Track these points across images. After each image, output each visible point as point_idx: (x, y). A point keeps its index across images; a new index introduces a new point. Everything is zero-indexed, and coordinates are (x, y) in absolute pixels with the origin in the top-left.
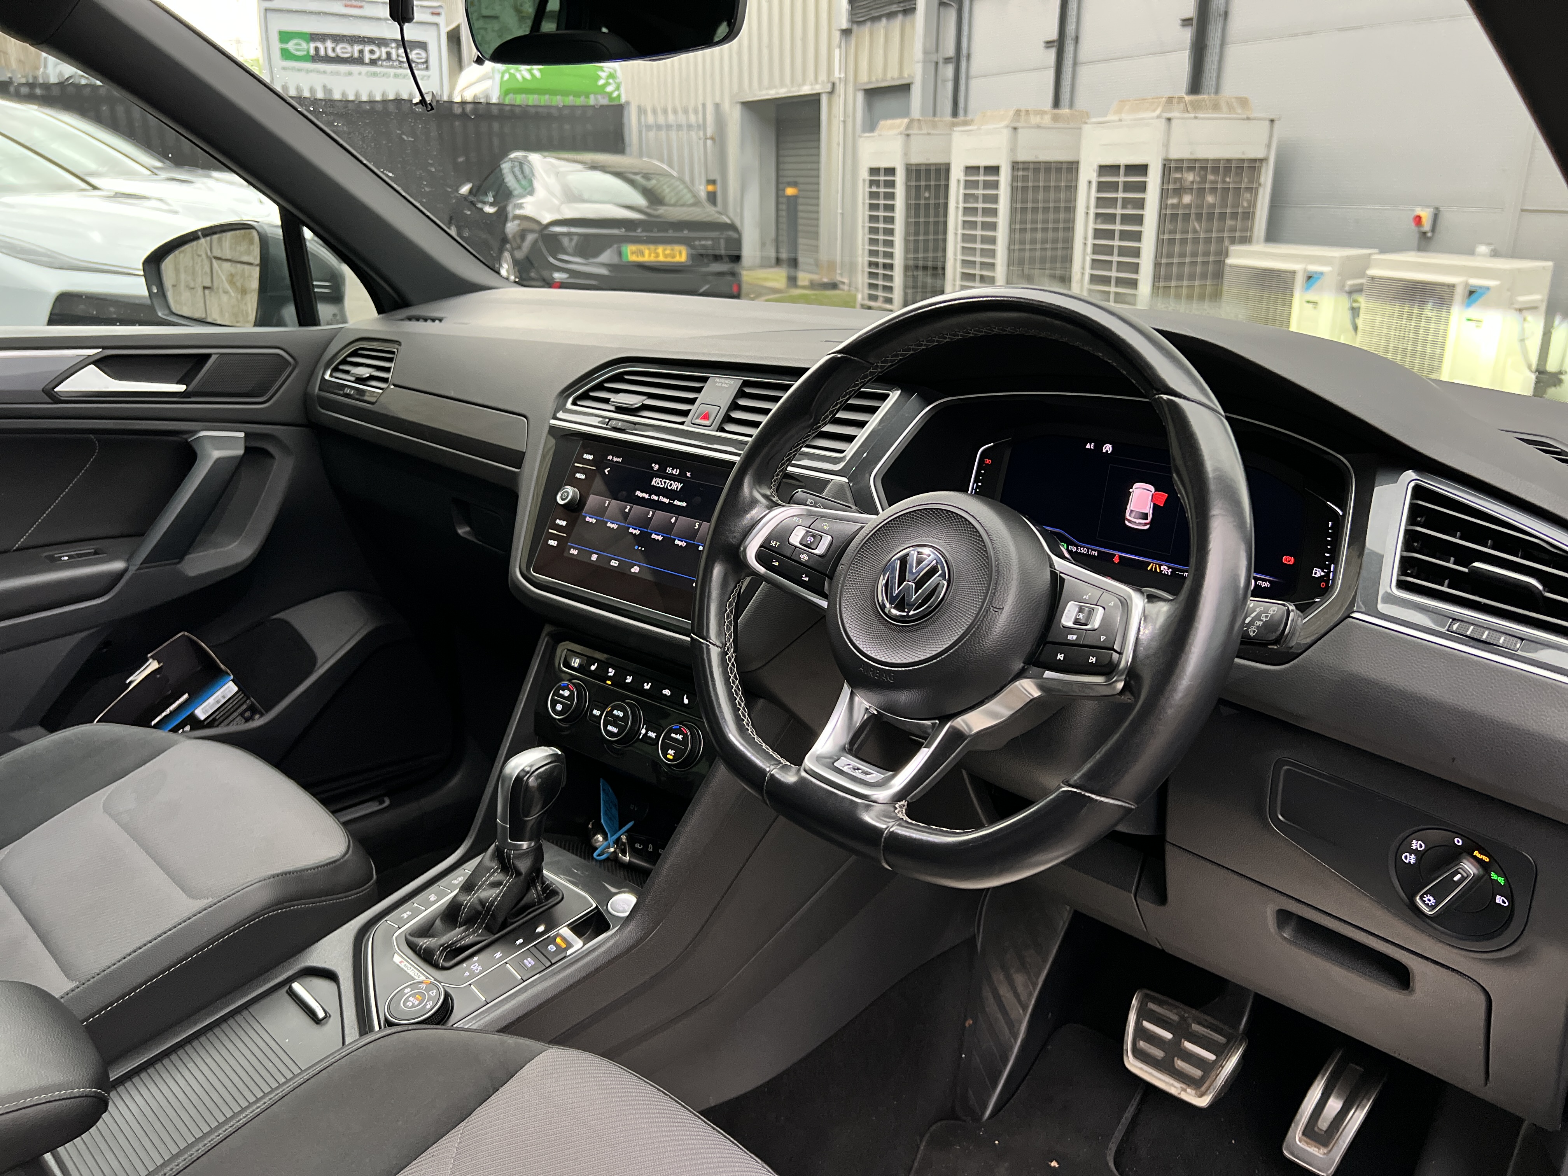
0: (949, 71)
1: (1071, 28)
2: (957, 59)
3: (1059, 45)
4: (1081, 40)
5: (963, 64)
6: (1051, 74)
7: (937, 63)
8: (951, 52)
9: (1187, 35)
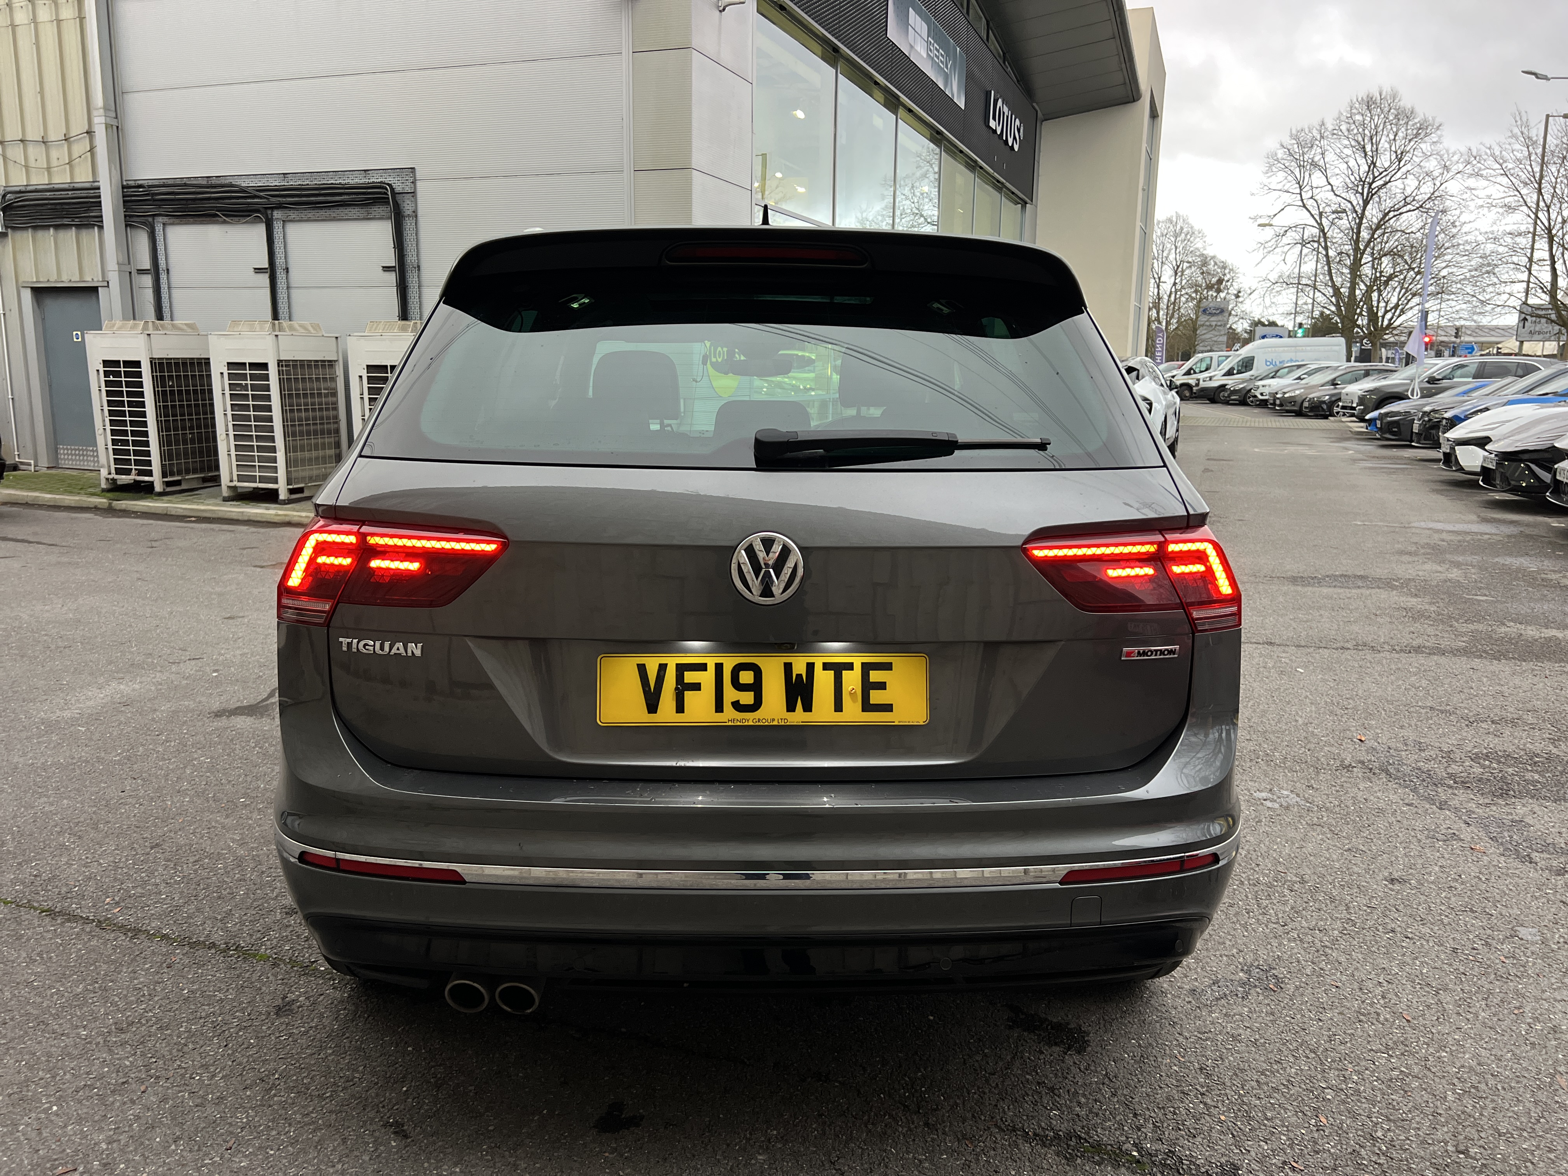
0: (147, 281)
1: (279, 261)
2: (155, 270)
3: (272, 271)
4: (290, 270)
5: (163, 277)
6: (268, 292)
7: (130, 273)
8: (147, 264)
9: (392, 277)
